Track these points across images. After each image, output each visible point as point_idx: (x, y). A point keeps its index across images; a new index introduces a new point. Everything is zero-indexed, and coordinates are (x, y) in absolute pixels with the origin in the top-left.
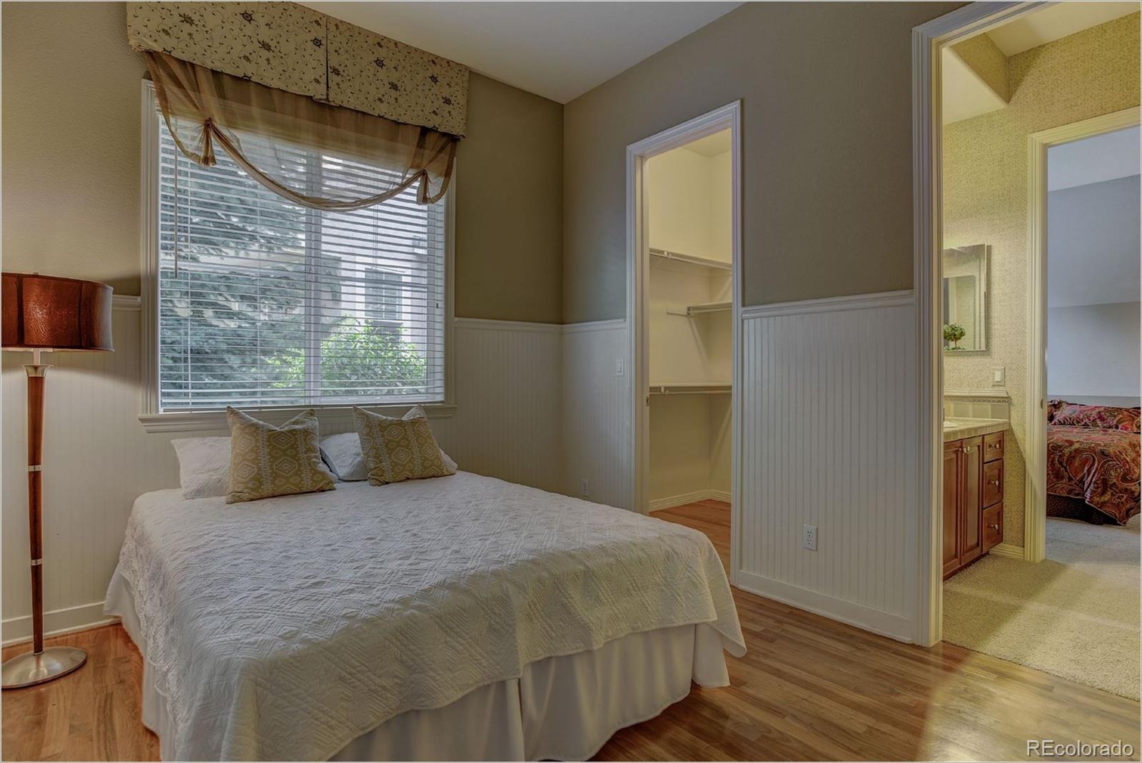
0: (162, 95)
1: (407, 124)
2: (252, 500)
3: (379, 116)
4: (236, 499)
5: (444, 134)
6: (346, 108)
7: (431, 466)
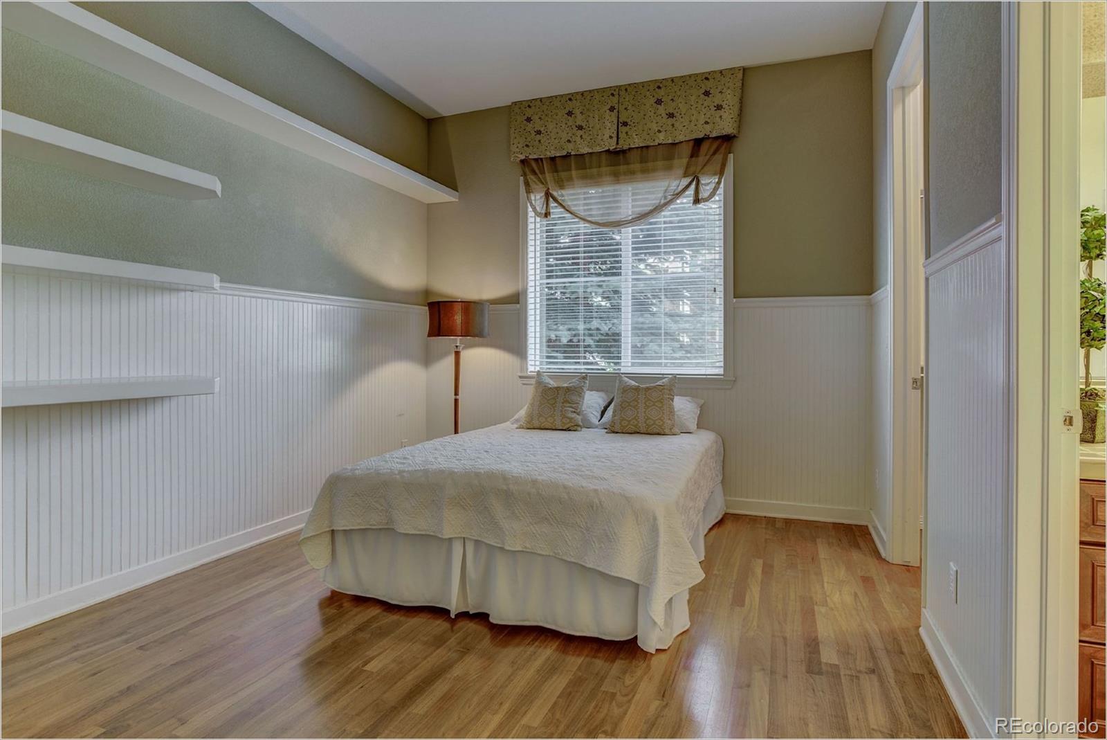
0: (527, 184)
1: (682, 142)
2: (528, 429)
3: (659, 144)
4: (521, 427)
5: (717, 138)
6: (633, 148)
7: (653, 425)
